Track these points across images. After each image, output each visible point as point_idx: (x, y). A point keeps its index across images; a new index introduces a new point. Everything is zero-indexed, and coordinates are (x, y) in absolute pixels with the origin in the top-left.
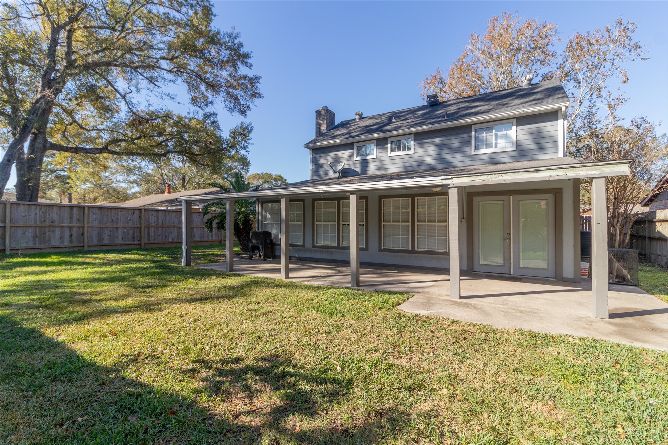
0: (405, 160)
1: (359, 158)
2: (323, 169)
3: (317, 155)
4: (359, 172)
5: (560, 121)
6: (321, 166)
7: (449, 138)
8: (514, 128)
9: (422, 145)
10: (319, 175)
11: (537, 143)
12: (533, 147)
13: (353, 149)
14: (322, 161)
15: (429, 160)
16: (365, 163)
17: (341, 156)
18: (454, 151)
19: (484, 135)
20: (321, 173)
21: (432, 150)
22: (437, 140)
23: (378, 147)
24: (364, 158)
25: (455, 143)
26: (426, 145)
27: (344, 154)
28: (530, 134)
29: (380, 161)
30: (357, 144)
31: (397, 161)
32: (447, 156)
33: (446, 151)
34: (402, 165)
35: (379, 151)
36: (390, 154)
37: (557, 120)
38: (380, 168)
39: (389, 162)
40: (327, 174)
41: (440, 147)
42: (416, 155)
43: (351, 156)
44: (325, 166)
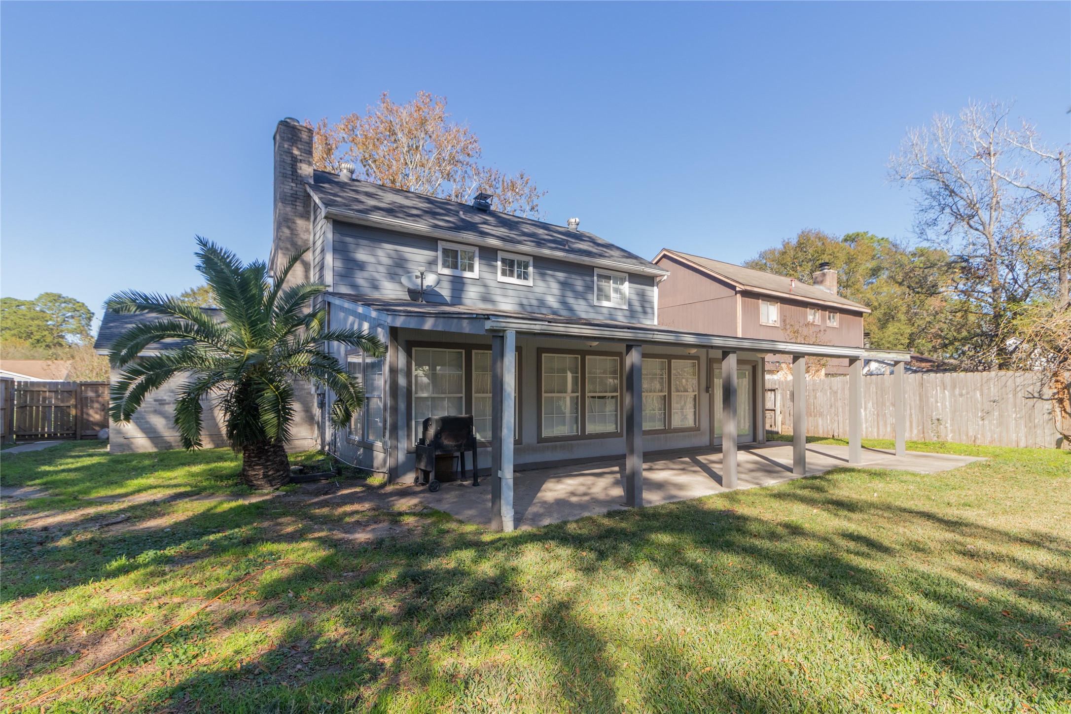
0: (522, 294)
1: (447, 271)
2: (365, 274)
3: (349, 240)
4: (448, 299)
5: (655, 288)
6: (361, 266)
7: (573, 276)
8: (627, 284)
9: (543, 275)
10: (354, 286)
11: (643, 307)
12: (639, 309)
13: (436, 251)
14: (362, 255)
15: (552, 301)
16: (458, 284)
17: (408, 256)
18: (578, 295)
19: (603, 284)
20: (360, 281)
21: (555, 287)
22: (561, 275)
23: (483, 262)
24: (457, 273)
25: (579, 283)
26: (549, 278)
27: (417, 256)
28: (638, 294)
29: (485, 286)
30: (444, 243)
31: (511, 293)
32: (571, 301)
33: (569, 294)
34: (517, 300)
35: (485, 268)
36: (501, 278)
37: (653, 286)
38: (486, 299)
39: (498, 291)
40: (376, 287)
41: (564, 285)
42: (537, 290)
43: (432, 263)
44: (370, 268)
